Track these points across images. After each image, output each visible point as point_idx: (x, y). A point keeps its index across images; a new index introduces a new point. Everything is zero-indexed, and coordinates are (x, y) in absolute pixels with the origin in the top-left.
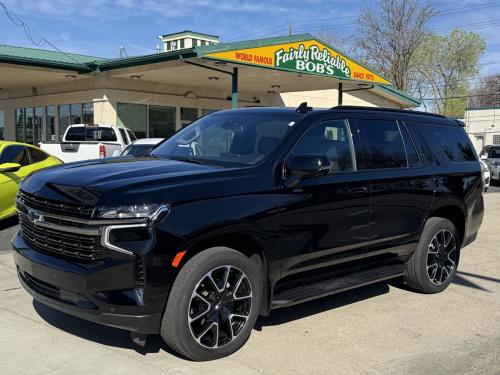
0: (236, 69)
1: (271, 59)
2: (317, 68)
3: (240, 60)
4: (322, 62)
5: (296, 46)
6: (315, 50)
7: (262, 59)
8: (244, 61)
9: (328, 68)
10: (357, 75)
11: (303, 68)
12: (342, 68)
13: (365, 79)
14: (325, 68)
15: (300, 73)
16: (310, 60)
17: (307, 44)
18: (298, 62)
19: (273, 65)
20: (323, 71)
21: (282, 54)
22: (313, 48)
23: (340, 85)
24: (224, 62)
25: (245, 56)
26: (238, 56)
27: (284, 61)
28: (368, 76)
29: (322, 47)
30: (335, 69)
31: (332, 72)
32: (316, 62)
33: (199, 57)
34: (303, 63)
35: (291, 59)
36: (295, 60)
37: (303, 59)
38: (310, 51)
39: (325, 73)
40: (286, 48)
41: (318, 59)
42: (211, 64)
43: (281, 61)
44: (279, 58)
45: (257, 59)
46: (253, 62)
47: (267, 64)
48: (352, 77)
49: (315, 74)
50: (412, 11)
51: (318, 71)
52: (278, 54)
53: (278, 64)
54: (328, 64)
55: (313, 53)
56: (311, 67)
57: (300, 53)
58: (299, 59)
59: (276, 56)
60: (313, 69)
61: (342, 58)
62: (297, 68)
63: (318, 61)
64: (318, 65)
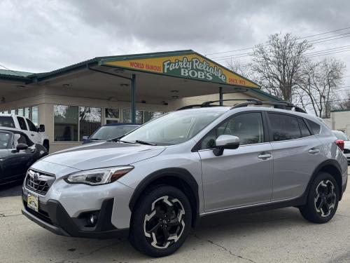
0: (134, 76)
1: (160, 68)
2: (199, 75)
3: (133, 67)
4: (203, 71)
5: (180, 58)
6: (196, 62)
7: (152, 67)
8: (137, 68)
9: (208, 75)
10: (231, 80)
11: (187, 75)
12: (219, 75)
13: (238, 84)
14: (205, 75)
15: (188, 78)
16: (192, 69)
17: (190, 57)
18: (182, 70)
19: (162, 72)
20: (203, 77)
21: (169, 64)
22: (194, 60)
23: (221, 88)
24: (122, 69)
25: (138, 65)
26: (132, 64)
27: (171, 69)
28: (240, 81)
29: (202, 60)
31: (211, 78)
32: (197, 70)
33: (100, 64)
34: (187, 71)
35: (177, 67)
36: (180, 68)
37: (187, 68)
38: (193, 62)
39: (205, 78)
40: (173, 59)
41: (199, 68)
42: (111, 71)
43: (168, 69)
44: (166, 67)
45: (148, 67)
46: (145, 69)
47: (156, 71)
48: (228, 82)
49: (197, 80)
50: (292, 45)
51: (199, 77)
52: (166, 64)
53: (166, 71)
54: (207, 72)
55: (195, 64)
56: (193, 74)
57: (184, 64)
58: (183, 68)
59: (164, 66)
60: (195, 76)
61: (219, 67)
62: (182, 74)
63: (199, 70)
64: (199, 72)
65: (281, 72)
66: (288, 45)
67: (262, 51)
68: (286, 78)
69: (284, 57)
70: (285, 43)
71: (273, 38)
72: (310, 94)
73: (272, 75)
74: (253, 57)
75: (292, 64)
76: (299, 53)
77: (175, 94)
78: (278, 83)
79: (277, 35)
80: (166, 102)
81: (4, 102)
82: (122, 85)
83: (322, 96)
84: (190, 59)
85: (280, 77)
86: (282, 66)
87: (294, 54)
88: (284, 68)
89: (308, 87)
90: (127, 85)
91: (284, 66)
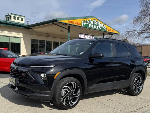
2: (96, 27)
4: (97, 25)
5: (88, 19)
6: (95, 21)
9: (99, 27)
10: (109, 30)
11: (91, 27)
12: (104, 27)
17: (92, 19)
19: (81, 25)
22: (94, 20)
25: (72, 22)
26: (69, 22)
27: (85, 24)
28: (112, 30)
31: (101, 29)
34: (91, 25)
41: (96, 24)
43: (84, 24)
44: (83, 23)
45: (76, 23)
46: (74, 24)
49: (95, 29)
51: (96, 28)
52: (83, 22)
54: (99, 26)
55: (94, 22)
56: (94, 27)
57: (90, 22)
58: (90, 24)
59: (82, 23)
61: (104, 24)
62: (89, 27)
63: (96, 25)
64: (96, 26)
82: (61, 31)
84: (92, 20)
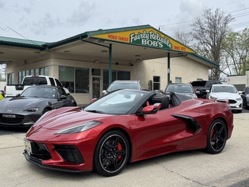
0: (111, 45)
1: (128, 39)
2: (154, 44)
3: (110, 39)
5: (141, 31)
6: (152, 34)
7: (123, 39)
8: (113, 39)
9: (160, 43)
10: (176, 48)
11: (146, 44)
12: (167, 44)
13: (181, 50)
14: (158, 44)
15: (146, 46)
16: (149, 39)
18: (143, 40)
20: (157, 45)
21: (134, 36)
22: (151, 33)
23: (169, 53)
24: (103, 40)
25: (113, 37)
26: (109, 36)
27: (135, 40)
28: (182, 48)
29: (156, 32)
30: (163, 44)
31: (162, 46)
32: (153, 40)
33: (88, 37)
34: (146, 41)
35: (139, 38)
36: (141, 39)
37: (145, 39)
38: (150, 34)
39: (158, 46)
40: (136, 32)
41: (154, 38)
42: (96, 41)
43: (133, 39)
44: (132, 38)
45: (120, 38)
46: (118, 40)
47: (125, 41)
48: (173, 49)
49: (152, 47)
50: (220, 18)
51: (154, 45)
52: (132, 36)
53: (132, 41)
54: (159, 42)
55: (151, 35)
56: (150, 43)
57: (144, 35)
59: (130, 37)
60: (152, 44)
61: (167, 38)
62: (143, 43)
63: (154, 40)
64: (154, 42)
65: (212, 39)
66: (218, 18)
67: (199, 23)
68: (216, 44)
69: (215, 27)
70: (216, 16)
71: (207, 12)
72: (232, 57)
73: (206, 41)
74: (193, 27)
75: (220, 33)
76: (225, 24)
77: (138, 57)
78: (211, 48)
79: (210, 10)
80: (132, 63)
81: (26, 64)
82: (103, 51)
83: (241, 58)
84: (148, 32)
85: (211, 43)
86: (213, 34)
87: (222, 25)
88: (215, 36)
89: (231, 51)
90: (106, 51)
91: (215, 34)
